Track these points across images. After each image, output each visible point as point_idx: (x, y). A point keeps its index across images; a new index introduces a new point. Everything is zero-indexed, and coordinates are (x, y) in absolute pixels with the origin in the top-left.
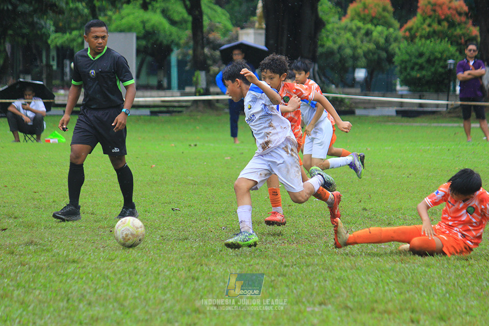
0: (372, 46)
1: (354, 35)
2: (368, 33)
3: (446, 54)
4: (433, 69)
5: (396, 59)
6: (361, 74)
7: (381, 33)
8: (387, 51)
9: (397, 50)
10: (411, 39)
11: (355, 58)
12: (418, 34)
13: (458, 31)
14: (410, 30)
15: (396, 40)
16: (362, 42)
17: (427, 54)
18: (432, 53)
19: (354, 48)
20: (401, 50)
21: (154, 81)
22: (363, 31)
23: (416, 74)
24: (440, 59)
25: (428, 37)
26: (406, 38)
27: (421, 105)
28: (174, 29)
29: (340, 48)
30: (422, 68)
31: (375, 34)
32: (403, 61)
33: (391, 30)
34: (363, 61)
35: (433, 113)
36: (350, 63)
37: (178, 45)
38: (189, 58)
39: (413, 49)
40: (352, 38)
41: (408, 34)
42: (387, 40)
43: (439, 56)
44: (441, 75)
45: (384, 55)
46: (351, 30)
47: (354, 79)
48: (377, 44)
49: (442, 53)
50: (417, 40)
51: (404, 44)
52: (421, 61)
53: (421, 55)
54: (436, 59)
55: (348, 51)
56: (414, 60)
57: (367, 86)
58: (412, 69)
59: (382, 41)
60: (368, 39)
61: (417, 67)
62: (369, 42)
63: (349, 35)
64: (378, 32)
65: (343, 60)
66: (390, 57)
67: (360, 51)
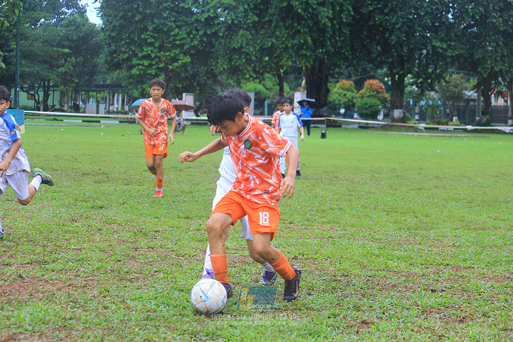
0: (346, 100)
1: (340, 95)
2: (345, 95)
3: (376, 104)
4: (371, 110)
5: (356, 105)
6: (342, 111)
7: (350, 95)
8: (352, 102)
9: (356, 102)
10: (362, 97)
11: (340, 105)
12: (365, 96)
13: (380, 95)
14: (361, 94)
15: (356, 98)
16: (343, 98)
17: (369, 104)
18: (370, 104)
19: (339, 101)
20: (358, 102)
21: (258, 112)
22: (343, 94)
23: (364, 112)
24: (374, 106)
25: (369, 97)
26: (360, 97)
27: (367, 124)
28: (267, 92)
29: (334, 100)
30: (366, 109)
31: (348, 95)
32: (359, 106)
33: (354, 94)
34: (343, 106)
35: (373, 127)
36: (338, 107)
37: (269, 98)
38: (273, 103)
39: (363, 101)
40: (339, 97)
41: (360, 96)
42: (353, 98)
43: (373, 104)
44: (374, 112)
45: (351, 103)
46: (338, 93)
47: (339, 113)
48: (348, 99)
49: (374, 103)
50: (364, 98)
51: (359, 100)
52: (366, 106)
53: (366, 104)
54: (372, 106)
55: (337, 102)
56: (364, 106)
57: (344, 116)
58: (363, 109)
59: (350, 98)
60: (344, 97)
61: (365, 109)
62: (345, 98)
63: (337, 95)
64: (349, 94)
65: (335, 105)
66: (354, 105)
67: (342, 102)
